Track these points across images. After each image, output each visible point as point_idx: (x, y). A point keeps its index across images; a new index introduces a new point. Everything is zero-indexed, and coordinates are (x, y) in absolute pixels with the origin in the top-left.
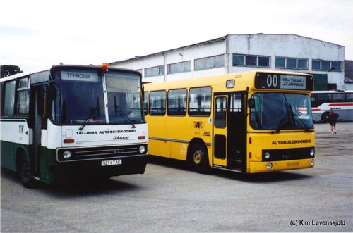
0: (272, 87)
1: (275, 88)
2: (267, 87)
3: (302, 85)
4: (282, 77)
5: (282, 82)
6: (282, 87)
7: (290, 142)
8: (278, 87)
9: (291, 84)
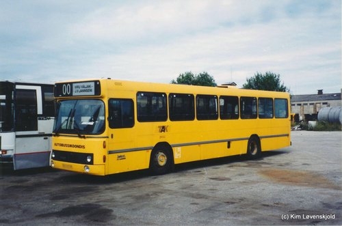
0: (67, 95)
1: (69, 95)
2: (63, 95)
3: (91, 91)
4: (74, 85)
5: (74, 89)
6: (74, 94)
7: (66, 145)
8: (71, 95)
9: (81, 91)
